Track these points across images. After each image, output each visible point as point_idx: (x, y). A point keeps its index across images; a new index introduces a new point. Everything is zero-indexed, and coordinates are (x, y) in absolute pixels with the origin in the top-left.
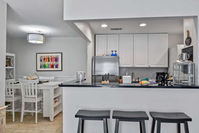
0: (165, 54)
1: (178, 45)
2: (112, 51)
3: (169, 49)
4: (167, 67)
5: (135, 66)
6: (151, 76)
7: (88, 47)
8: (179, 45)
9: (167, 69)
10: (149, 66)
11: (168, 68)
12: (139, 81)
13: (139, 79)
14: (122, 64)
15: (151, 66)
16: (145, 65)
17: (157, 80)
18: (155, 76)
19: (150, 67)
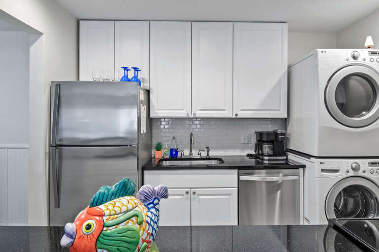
0: (280, 81)
1: (320, 50)
2: (126, 69)
3: (289, 67)
4: (286, 116)
5: (195, 114)
6: (242, 142)
7: (30, 50)
8: (324, 50)
9: (285, 122)
10: (236, 115)
11: (286, 119)
12: (208, 155)
13: (208, 152)
14: (159, 110)
15: (242, 114)
16: (224, 110)
17: (258, 152)
18: (254, 141)
19: (239, 116)
